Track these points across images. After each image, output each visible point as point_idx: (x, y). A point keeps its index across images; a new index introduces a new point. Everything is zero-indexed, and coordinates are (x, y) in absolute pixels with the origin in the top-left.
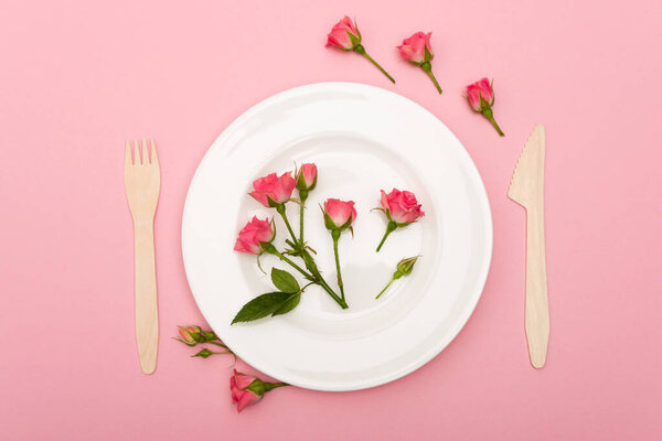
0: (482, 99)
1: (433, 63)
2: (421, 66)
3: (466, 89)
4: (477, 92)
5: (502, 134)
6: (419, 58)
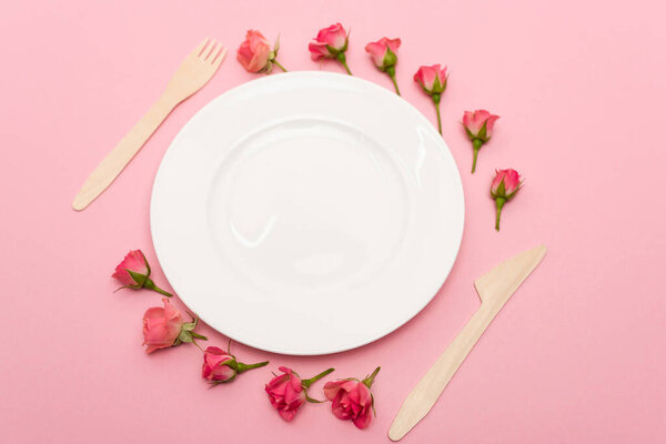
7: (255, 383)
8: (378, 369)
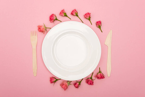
0: (99, 25)
1: (91, 19)
2: (88, 19)
3: (96, 23)
4: (98, 24)
5: (102, 32)
6: (88, 18)
7: (84, 83)
8: (100, 68)
